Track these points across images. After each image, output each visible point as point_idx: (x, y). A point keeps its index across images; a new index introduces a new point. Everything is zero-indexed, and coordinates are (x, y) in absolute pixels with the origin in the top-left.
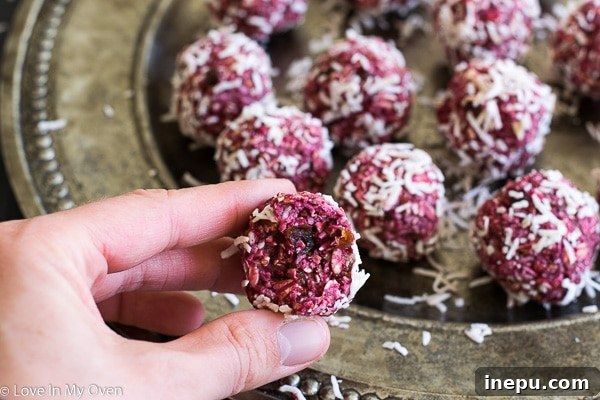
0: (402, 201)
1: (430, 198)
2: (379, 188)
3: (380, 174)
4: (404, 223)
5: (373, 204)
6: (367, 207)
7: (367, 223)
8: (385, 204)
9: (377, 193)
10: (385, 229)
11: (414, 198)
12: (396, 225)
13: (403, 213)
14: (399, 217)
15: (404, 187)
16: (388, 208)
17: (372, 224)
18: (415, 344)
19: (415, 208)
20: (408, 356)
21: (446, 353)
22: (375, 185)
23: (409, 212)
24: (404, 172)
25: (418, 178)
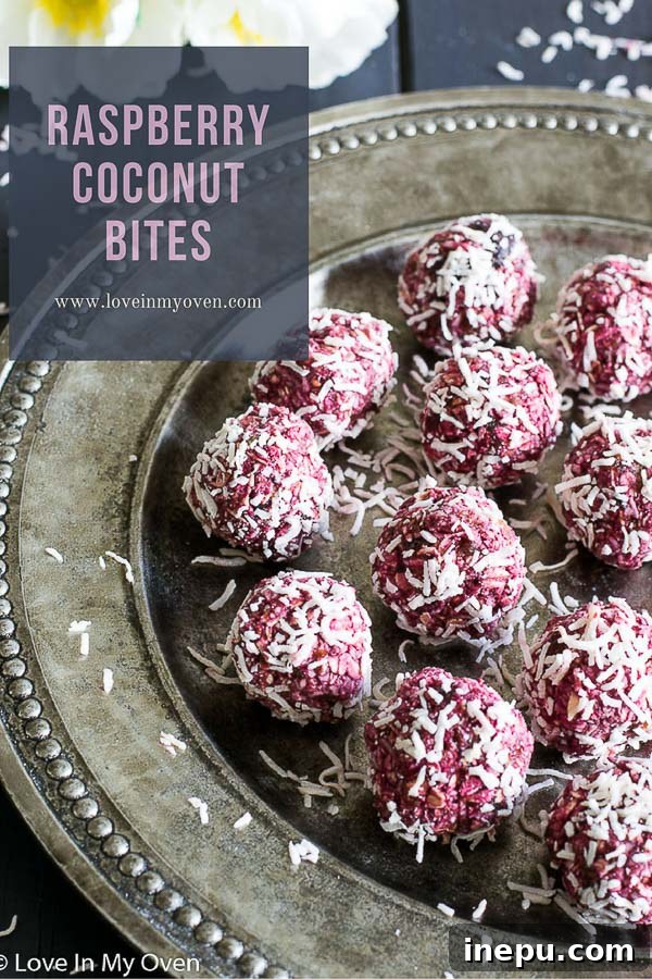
0: (316, 656)
1: (353, 651)
2: (288, 636)
3: (289, 618)
4: (319, 683)
5: (279, 658)
6: (271, 660)
7: (270, 679)
8: (295, 659)
9: (284, 643)
10: (293, 688)
11: (332, 651)
12: (308, 684)
13: (318, 670)
14: (312, 674)
15: (319, 635)
16: (297, 664)
17: (277, 681)
18: (227, 819)
19: (333, 662)
20: (206, 827)
21: (248, 850)
22: (283, 632)
23: (325, 668)
24: (321, 616)
25: (338, 624)
